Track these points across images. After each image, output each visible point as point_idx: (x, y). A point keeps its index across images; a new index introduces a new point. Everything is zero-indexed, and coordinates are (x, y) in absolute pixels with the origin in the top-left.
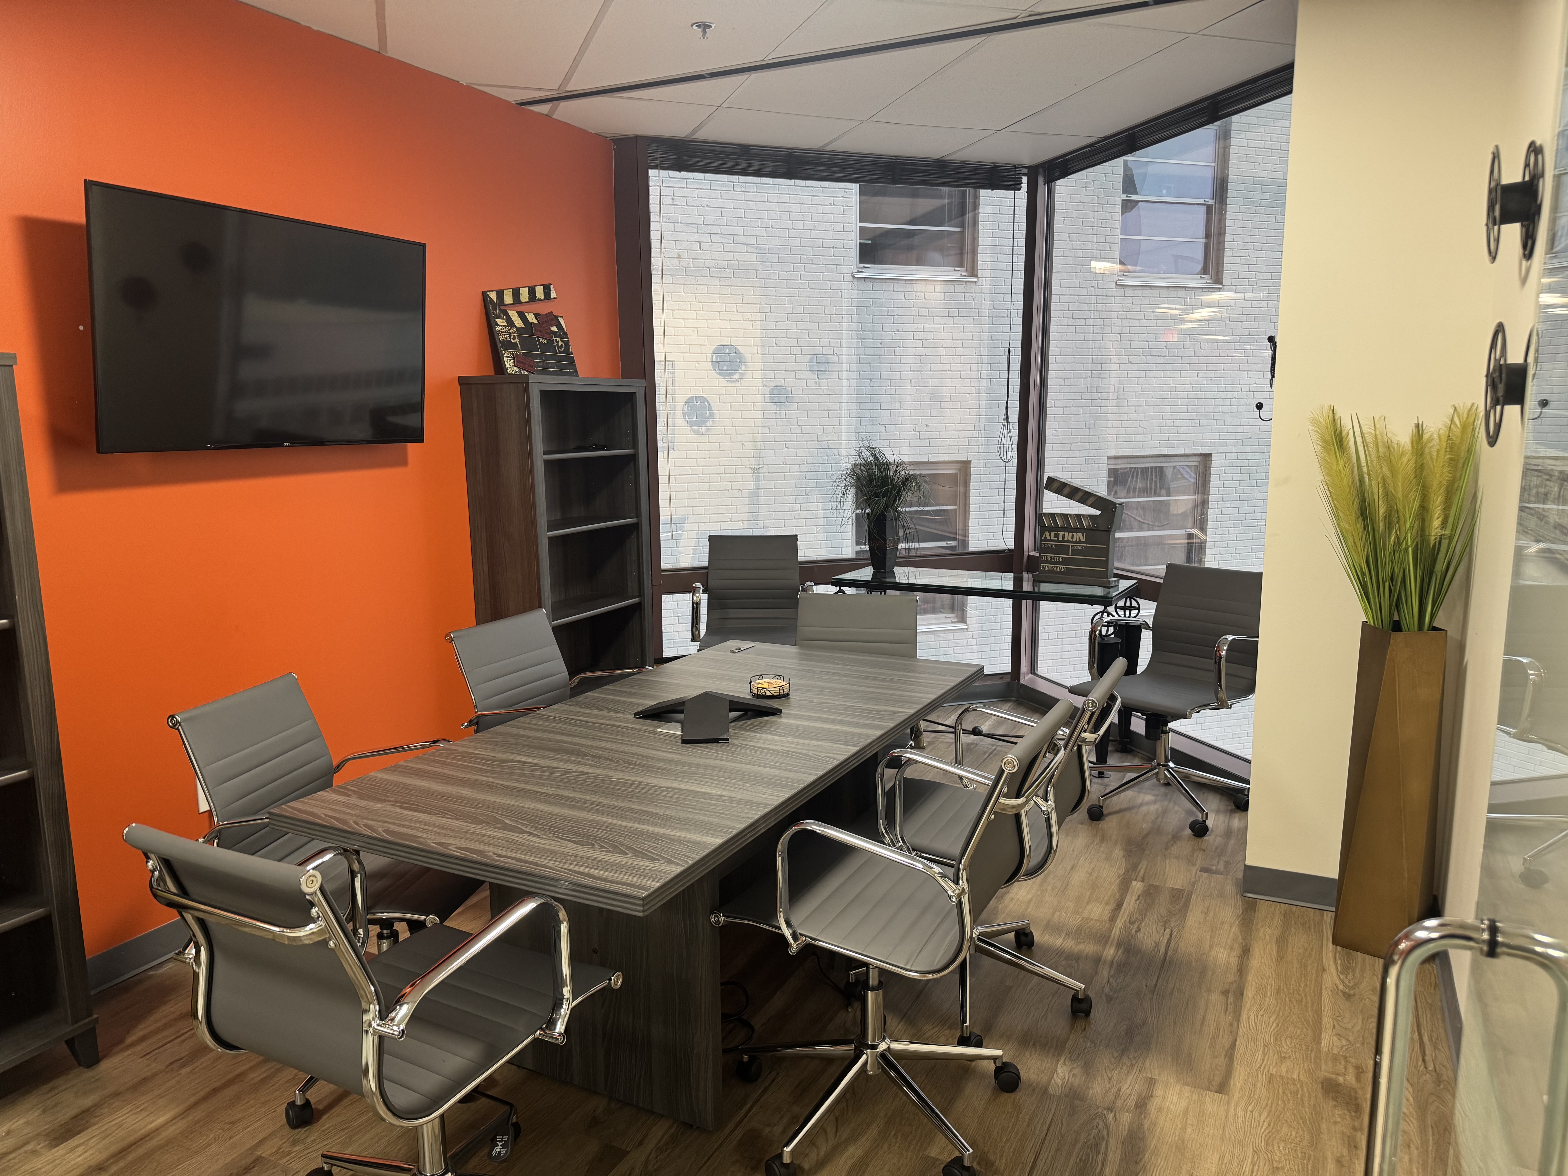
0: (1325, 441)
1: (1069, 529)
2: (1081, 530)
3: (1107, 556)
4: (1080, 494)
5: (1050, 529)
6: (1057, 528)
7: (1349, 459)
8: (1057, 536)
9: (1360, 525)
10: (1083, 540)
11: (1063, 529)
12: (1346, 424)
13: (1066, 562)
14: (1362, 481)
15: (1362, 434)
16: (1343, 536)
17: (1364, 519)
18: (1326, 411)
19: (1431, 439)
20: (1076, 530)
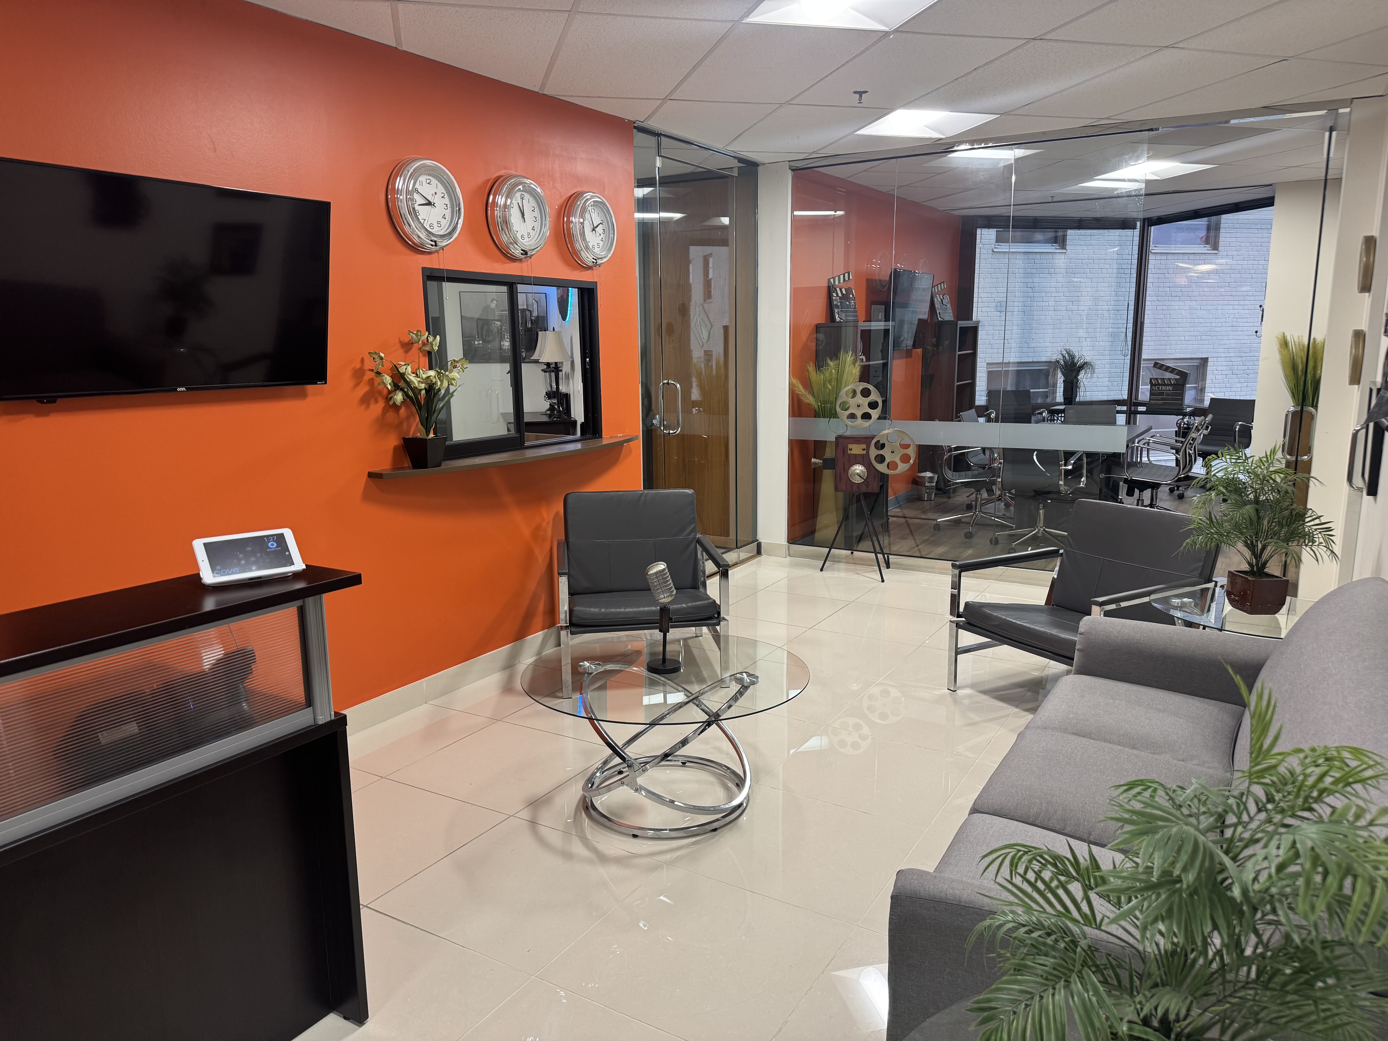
0: (1280, 344)
1: (1165, 385)
2: (1171, 385)
3: (1182, 396)
4: (1170, 369)
5: (1155, 385)
6: (1159, 384)
7: (1289, 350)
8: (1158, 388)
9: (1292, 373)
10: (1171, 389)
11: (1162, 385)
12: (1289, 338)
13: (1162, 399)
14: (1294, 358)
15: (1294, 342)
16: (1286, 376)
17: (1294, 371)
18: (1282, 334)
19: (1318, 343)
20: (1168, 385)
